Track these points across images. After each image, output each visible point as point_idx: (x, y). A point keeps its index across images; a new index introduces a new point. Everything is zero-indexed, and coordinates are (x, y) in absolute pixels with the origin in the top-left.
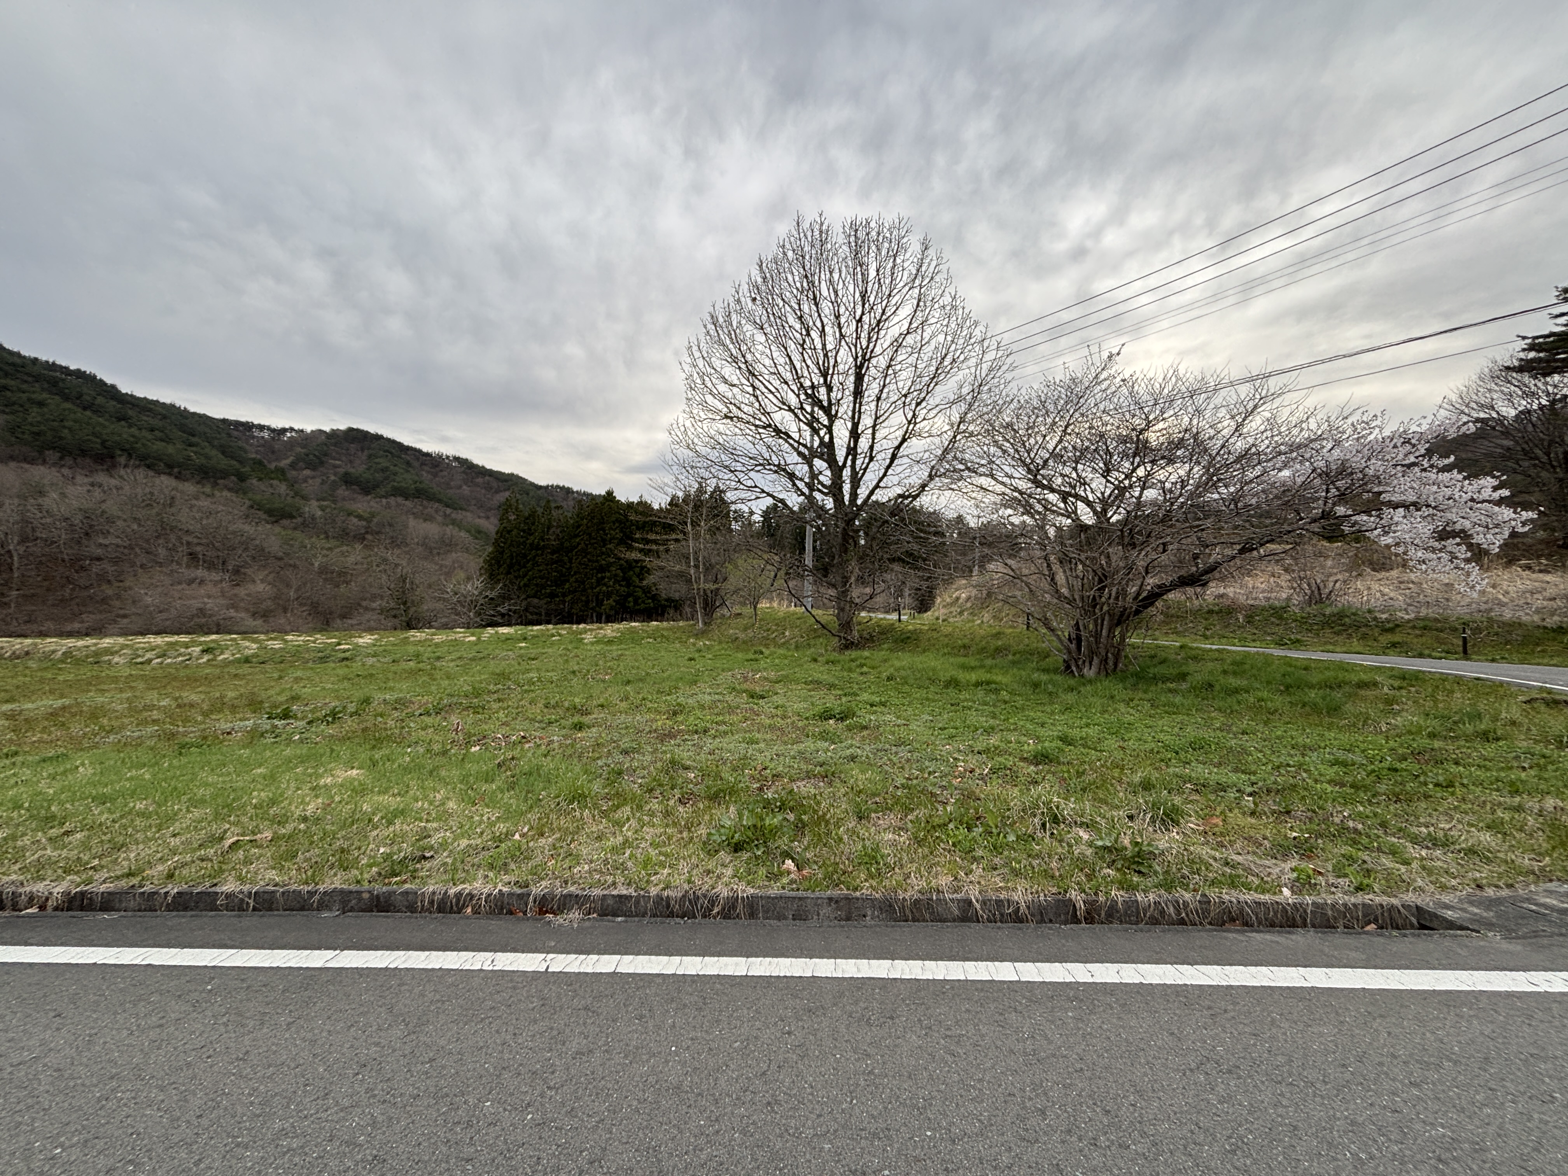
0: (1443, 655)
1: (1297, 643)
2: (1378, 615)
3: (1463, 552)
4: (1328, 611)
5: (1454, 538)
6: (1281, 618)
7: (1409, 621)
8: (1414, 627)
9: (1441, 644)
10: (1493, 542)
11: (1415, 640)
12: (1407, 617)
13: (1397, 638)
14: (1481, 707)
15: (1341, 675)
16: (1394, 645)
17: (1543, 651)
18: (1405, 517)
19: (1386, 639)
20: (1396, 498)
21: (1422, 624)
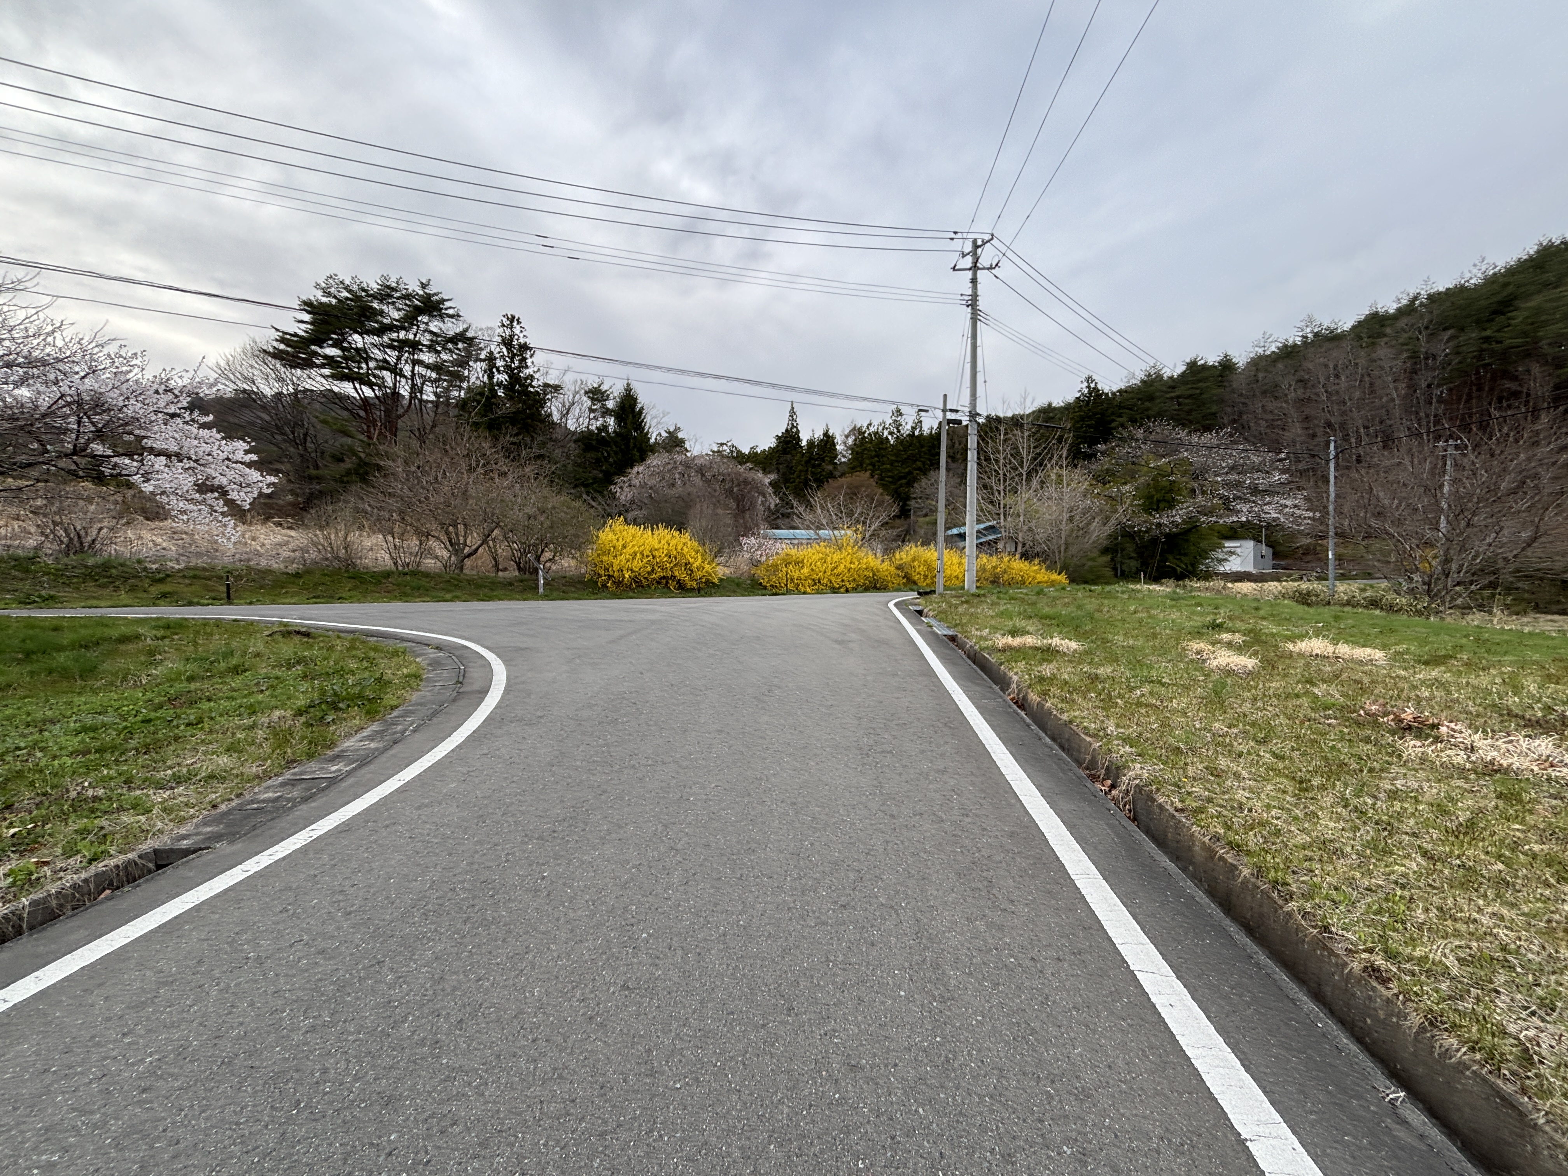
0: (210, 601)
1: (49, 601)
2: (148, 565)
3: (220, 506)
4: (91, 562)
5: (212, 491)
6: (27, 571)
7: (179, 571)
8: (184, 577)
9: (209, 591)
10: (244, 499)
11: (186, 589)
12: (177, 567)
13: (166, 588)
14: (234, 644)
15: (99, 632)
16: (164, 595)
17: (287, 592)
18: (166, 466)
19: (155, 590)
20: (158, 445)
21: (191, 573)
